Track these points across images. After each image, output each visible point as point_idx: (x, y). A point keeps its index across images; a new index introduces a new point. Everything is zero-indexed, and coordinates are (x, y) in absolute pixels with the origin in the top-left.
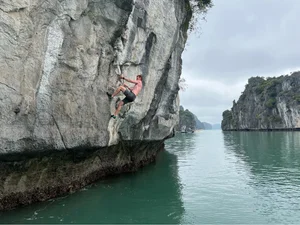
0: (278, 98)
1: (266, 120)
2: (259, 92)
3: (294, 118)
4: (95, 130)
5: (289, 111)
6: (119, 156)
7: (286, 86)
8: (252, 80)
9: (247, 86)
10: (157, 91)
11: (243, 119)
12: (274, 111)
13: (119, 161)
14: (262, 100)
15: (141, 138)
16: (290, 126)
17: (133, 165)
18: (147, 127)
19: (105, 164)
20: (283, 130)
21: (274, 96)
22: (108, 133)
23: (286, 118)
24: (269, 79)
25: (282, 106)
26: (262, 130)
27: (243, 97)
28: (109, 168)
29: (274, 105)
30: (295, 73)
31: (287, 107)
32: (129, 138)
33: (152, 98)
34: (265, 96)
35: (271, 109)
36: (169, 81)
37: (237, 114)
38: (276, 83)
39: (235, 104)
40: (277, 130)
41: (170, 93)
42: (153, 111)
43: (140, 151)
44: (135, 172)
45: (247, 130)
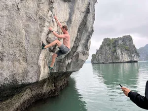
0: (117, 48)
1: (112, 59)
2: (109, 45)
3: (124, 57)
4: (24, 64)
5: (122, 54)
6: (46, 84)
7: (120, 42)
8: (105, 40)
9: (103, 42)
10: (79, 30)
11: (101, 58)
12: (115, 54)
13: (46, 89)
14: (110, 49)
15: (64, 70)
16: (122, 61)
17: (56, 90)
18: (70, 61)
19: (34, 93)
20: (119, 63)
21: (115, 47)
22: (39, 67)
23: (120, 57)
24: (113, 39)
25: (119, 51)
26: (110, 63)
27: (101, 48)
28: (38, 95)
29: (115, 51)
30: (124, 36)
31: (121, 52)
32: (55, 71)
33: (76, 36)
34: (111, 47)
35: (114, 53)
36: (88, 23)
37: (98, 55)
38: (116, 41)
39: (97, 51)
40: (117, 63)
41: (87, 34)
42: (75, 47)
43: (61, 80)
44: (57, 96)
45: (103, 63)
